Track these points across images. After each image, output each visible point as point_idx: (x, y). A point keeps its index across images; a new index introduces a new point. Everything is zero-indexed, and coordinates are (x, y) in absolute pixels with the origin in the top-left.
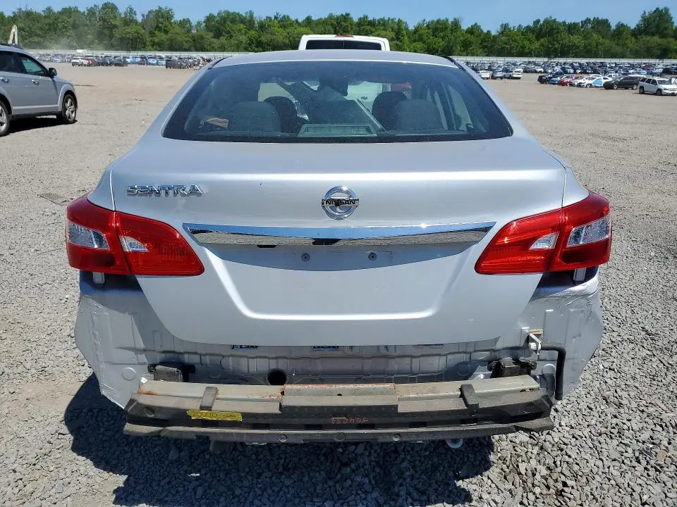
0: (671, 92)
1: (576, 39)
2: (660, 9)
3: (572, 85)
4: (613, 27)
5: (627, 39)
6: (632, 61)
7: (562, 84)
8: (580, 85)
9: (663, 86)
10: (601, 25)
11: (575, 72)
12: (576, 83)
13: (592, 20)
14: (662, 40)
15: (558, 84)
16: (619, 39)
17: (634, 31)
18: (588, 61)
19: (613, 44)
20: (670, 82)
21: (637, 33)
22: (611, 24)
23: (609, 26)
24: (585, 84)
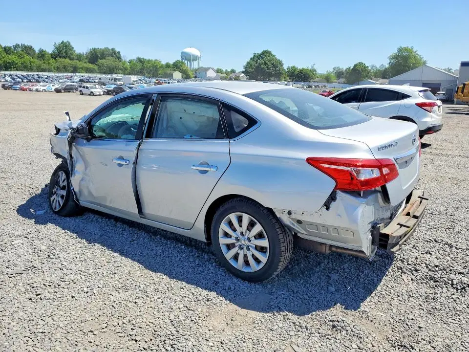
0: (98, 94)
1: (13, 58)
2: (65, 42)
3: (30, 90)
4: (37, 52)
5: (49, 60)
6: (57, 74)
7: (22, 89)
8: (37, 90)
9: (93, 90)
10: (28, 49)
11: (23, 81)
12: (34, 89)
13: (20, 45)
14: (72, 61)
15: (19, 90)
16: (44, 60)
17: (51, 54)
18: (27, 73)
19: (41, 63)
20: (96, 88)
21: (54, 56)
22: (35, 49)
23: (34, 51)
24: (41, 90)
